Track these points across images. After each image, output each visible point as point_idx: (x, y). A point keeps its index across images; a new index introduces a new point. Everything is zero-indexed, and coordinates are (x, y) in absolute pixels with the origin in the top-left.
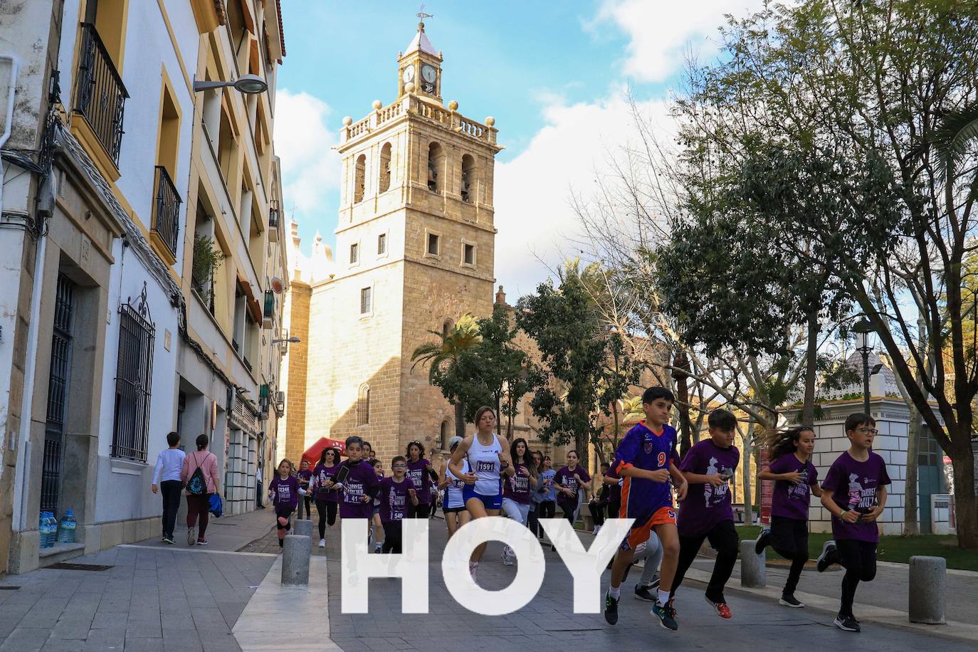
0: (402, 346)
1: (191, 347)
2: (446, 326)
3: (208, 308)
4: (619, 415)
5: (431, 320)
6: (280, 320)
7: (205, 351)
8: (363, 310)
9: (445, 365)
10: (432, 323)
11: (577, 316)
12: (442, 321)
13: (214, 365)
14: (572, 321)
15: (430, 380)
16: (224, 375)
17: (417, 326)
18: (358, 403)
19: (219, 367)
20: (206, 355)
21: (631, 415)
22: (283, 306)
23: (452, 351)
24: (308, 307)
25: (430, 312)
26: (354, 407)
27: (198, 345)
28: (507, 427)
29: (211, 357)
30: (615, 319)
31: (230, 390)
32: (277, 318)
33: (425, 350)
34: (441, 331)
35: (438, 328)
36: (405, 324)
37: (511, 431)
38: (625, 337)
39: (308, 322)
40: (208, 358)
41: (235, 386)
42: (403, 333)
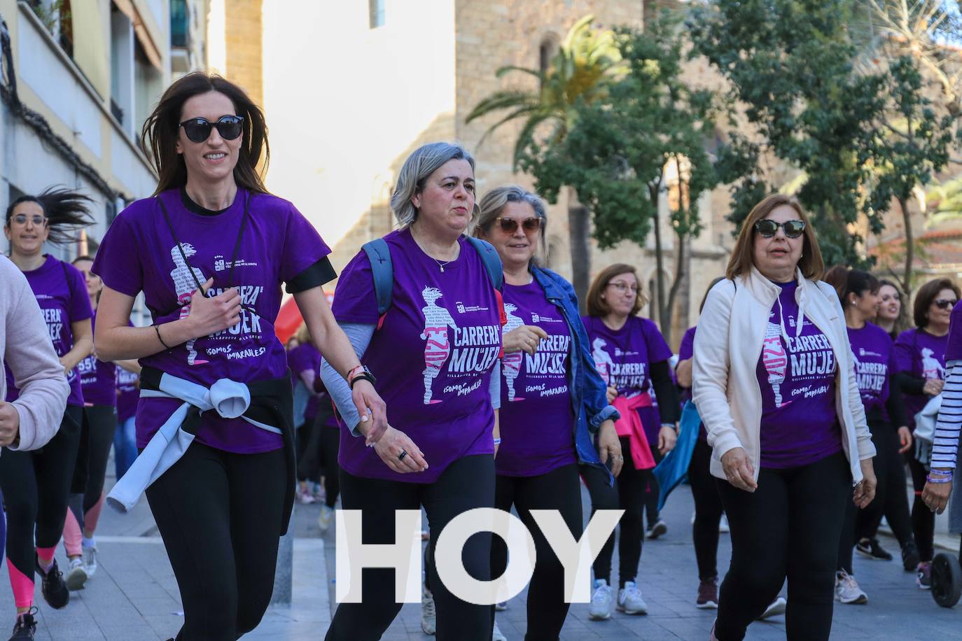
0: (458, 95)
1: (27, 123)
2: (544, 49)
3: (55, 39)
4: (913, 220)
5: (513, 39)
6: (204, 49)
7: (58, 129)
8: (374, 21)
9: (544, 131)
10: (516, 44)
11: (817, 24)
12: (537, 38)
13: (78, 158)
14: (805, 37)
15: (516, 163)
16: (97, 175)
17: (485, 52)
18: (372, 214)
19: (86, 159)
20: (59, 139)
21: (940, 217)
22: (206, 21)
23: (558, 104)
24: (258, 20)
25: (511, 21)
26: (363, 223)
27: (41, 120)
28: (676, 254)
29: (69, 140)
30: (904, 23)
31: (111, 204)
32: (196, 48)
33: (503, 100)
34: (533, 63)
35: (528, 53)
36: (461, 49)
37: (685, 262)
38: (925, 61)
39: (260, 51)
40: (64, 144)
41: (122, 196)
42: (458, 66)
